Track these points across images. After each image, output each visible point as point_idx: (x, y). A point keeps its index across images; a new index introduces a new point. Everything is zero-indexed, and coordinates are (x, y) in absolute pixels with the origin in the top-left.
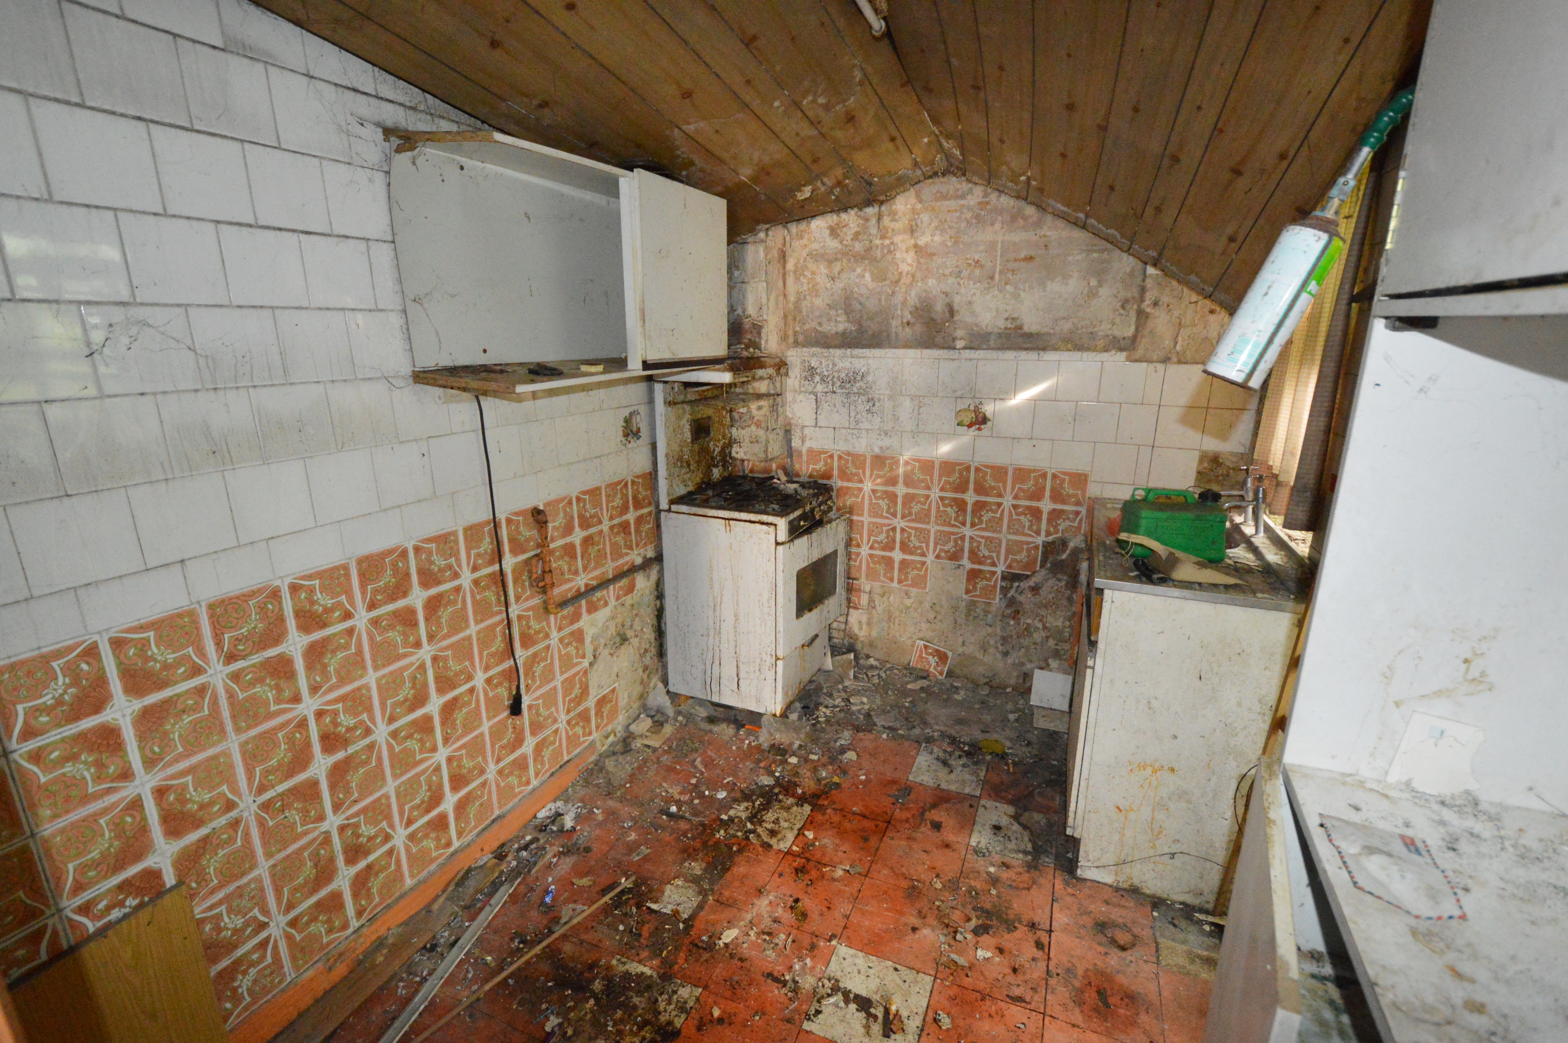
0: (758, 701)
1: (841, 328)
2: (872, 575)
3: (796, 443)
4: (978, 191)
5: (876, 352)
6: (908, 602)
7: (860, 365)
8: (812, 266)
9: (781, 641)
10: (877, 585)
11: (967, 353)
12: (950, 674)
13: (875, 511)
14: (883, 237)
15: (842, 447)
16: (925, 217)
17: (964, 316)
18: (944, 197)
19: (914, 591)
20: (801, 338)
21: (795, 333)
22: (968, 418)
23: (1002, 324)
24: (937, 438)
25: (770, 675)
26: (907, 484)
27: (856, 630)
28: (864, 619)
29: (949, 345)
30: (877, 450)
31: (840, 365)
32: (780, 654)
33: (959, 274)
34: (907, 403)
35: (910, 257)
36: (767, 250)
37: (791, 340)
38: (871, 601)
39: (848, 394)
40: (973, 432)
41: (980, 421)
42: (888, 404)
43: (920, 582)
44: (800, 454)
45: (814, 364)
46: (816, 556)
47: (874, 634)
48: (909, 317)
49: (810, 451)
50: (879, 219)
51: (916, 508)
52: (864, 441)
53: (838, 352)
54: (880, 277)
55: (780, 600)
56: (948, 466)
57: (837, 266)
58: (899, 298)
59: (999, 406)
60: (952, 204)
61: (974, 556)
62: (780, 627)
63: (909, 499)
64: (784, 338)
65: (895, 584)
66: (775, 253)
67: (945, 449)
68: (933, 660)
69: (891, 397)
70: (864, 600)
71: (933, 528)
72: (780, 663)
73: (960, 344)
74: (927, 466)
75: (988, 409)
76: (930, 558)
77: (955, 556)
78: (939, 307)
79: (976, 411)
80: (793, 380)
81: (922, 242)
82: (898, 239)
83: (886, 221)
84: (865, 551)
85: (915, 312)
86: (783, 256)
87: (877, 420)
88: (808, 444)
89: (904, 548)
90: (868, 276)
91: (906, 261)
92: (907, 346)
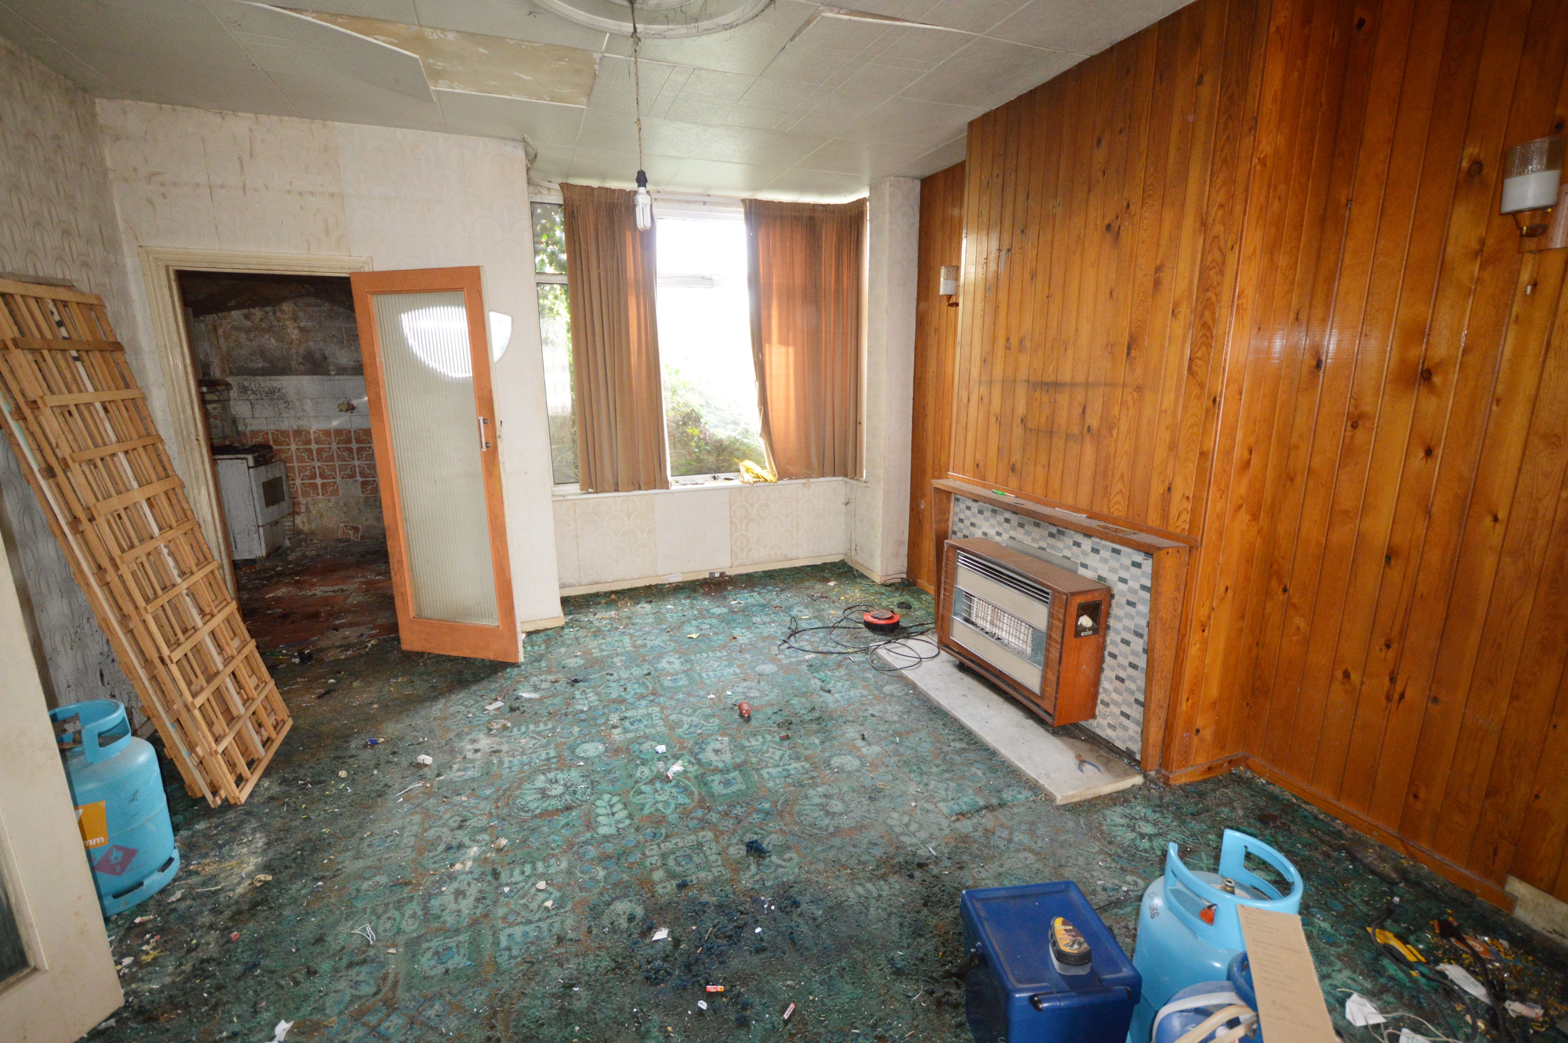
0: (250, 552)
1: (260, 365)
2: (305, 494)
3: (241, 428)
4: (327, 304)
5: (286, 378)
6: (330, 505)
7: (275, 384)
8: (235, 333)
9: (259, 516)
10: (309, 499)
11: (337, 377)
12: (362, 537)
13: (300, 459)
14: (279, 321)
15: (273, 427)
16: (301, 314)
17: (331, 360)
18: (309, 305)
19: (333, 498)
20: (234, 371)
21: (230, 368)
22: (345, 407)
23: (352, 363)
24: (329, 418)
25: (256, 536)
26: (316, 443)
27: (301, 526)
28: (305, 519)
29: (327, 373)
30: (295, 427)
31: (263, 385)
32: (260, 523)
33: (325, 341)
34: (309, 402)
35: (296, 332)
36: (206, 326)
37: (228, 372)
38: (307, 509)
39: (272, 400)
40: (348, 414)
41: (351, 408)
42: (297, 404)
43: (335, 492)
44: (245, 434)
45: (246, 384)
46: (271, 477)
47: (313, 526)
48: (301, 360)
49: (252, 432)
50: (274, 313)
51: (325, 455)
52: (286, 424)
53: (261, 378)
54: (280, 340)
55: (255, 495)
56: (338, 432)
57: (252, 335)
58: (293, 351)
59: (359, 401)
60: (315, 309)
61: (362, 474)
62: (258, 509)
63: (319, 451)
64: (223, 371)
65: (321, 497)
66: (210, 327)
67: (335, 424)
68: (351, 532)
69: (299, 400)
70: (303, 509)
71: (337, 464)
72: (261, 529)
73: (333, 373)
74: (327, 433)
75: (355, 402)
76: (338, 479)
77: (352, 476)
78: (318, 355)
79: (348, 404)
80: (233, 394)
81: (302, 324)
82: (288, 323)
83: (279, 314)
84: (298, 482)
85: (304, 357)
86: (215, 329)
87: (292, 413)
88: (249, 428)
89: (322, 476)
90: (273, 340)
91: (295, 334)
92: (303, 374)
